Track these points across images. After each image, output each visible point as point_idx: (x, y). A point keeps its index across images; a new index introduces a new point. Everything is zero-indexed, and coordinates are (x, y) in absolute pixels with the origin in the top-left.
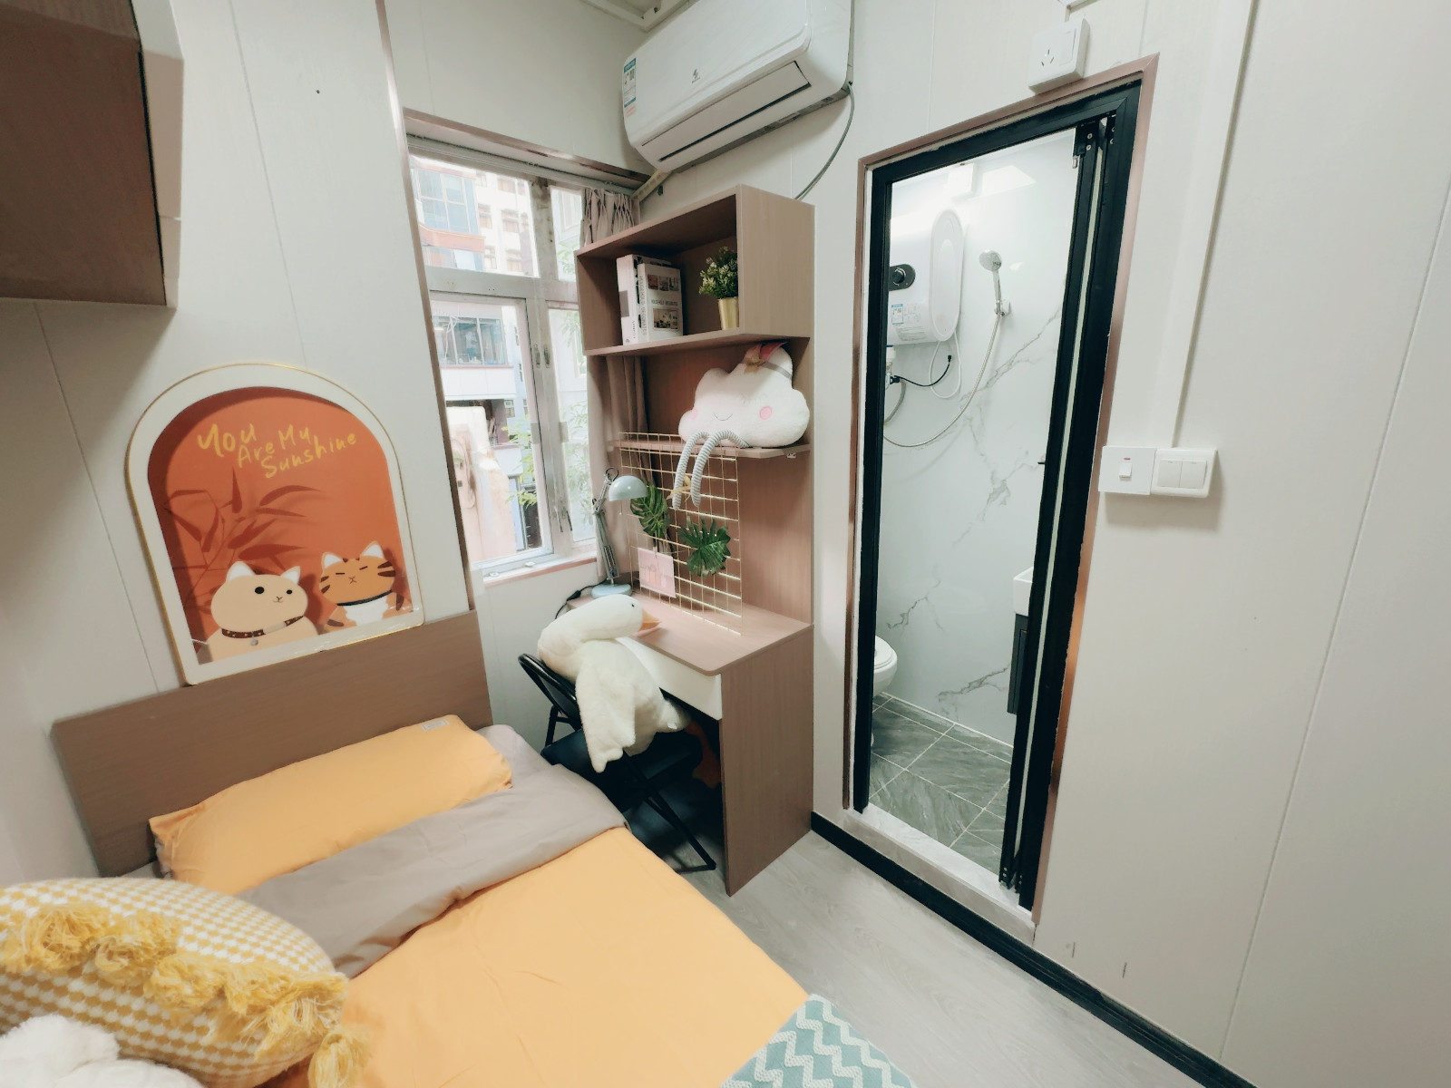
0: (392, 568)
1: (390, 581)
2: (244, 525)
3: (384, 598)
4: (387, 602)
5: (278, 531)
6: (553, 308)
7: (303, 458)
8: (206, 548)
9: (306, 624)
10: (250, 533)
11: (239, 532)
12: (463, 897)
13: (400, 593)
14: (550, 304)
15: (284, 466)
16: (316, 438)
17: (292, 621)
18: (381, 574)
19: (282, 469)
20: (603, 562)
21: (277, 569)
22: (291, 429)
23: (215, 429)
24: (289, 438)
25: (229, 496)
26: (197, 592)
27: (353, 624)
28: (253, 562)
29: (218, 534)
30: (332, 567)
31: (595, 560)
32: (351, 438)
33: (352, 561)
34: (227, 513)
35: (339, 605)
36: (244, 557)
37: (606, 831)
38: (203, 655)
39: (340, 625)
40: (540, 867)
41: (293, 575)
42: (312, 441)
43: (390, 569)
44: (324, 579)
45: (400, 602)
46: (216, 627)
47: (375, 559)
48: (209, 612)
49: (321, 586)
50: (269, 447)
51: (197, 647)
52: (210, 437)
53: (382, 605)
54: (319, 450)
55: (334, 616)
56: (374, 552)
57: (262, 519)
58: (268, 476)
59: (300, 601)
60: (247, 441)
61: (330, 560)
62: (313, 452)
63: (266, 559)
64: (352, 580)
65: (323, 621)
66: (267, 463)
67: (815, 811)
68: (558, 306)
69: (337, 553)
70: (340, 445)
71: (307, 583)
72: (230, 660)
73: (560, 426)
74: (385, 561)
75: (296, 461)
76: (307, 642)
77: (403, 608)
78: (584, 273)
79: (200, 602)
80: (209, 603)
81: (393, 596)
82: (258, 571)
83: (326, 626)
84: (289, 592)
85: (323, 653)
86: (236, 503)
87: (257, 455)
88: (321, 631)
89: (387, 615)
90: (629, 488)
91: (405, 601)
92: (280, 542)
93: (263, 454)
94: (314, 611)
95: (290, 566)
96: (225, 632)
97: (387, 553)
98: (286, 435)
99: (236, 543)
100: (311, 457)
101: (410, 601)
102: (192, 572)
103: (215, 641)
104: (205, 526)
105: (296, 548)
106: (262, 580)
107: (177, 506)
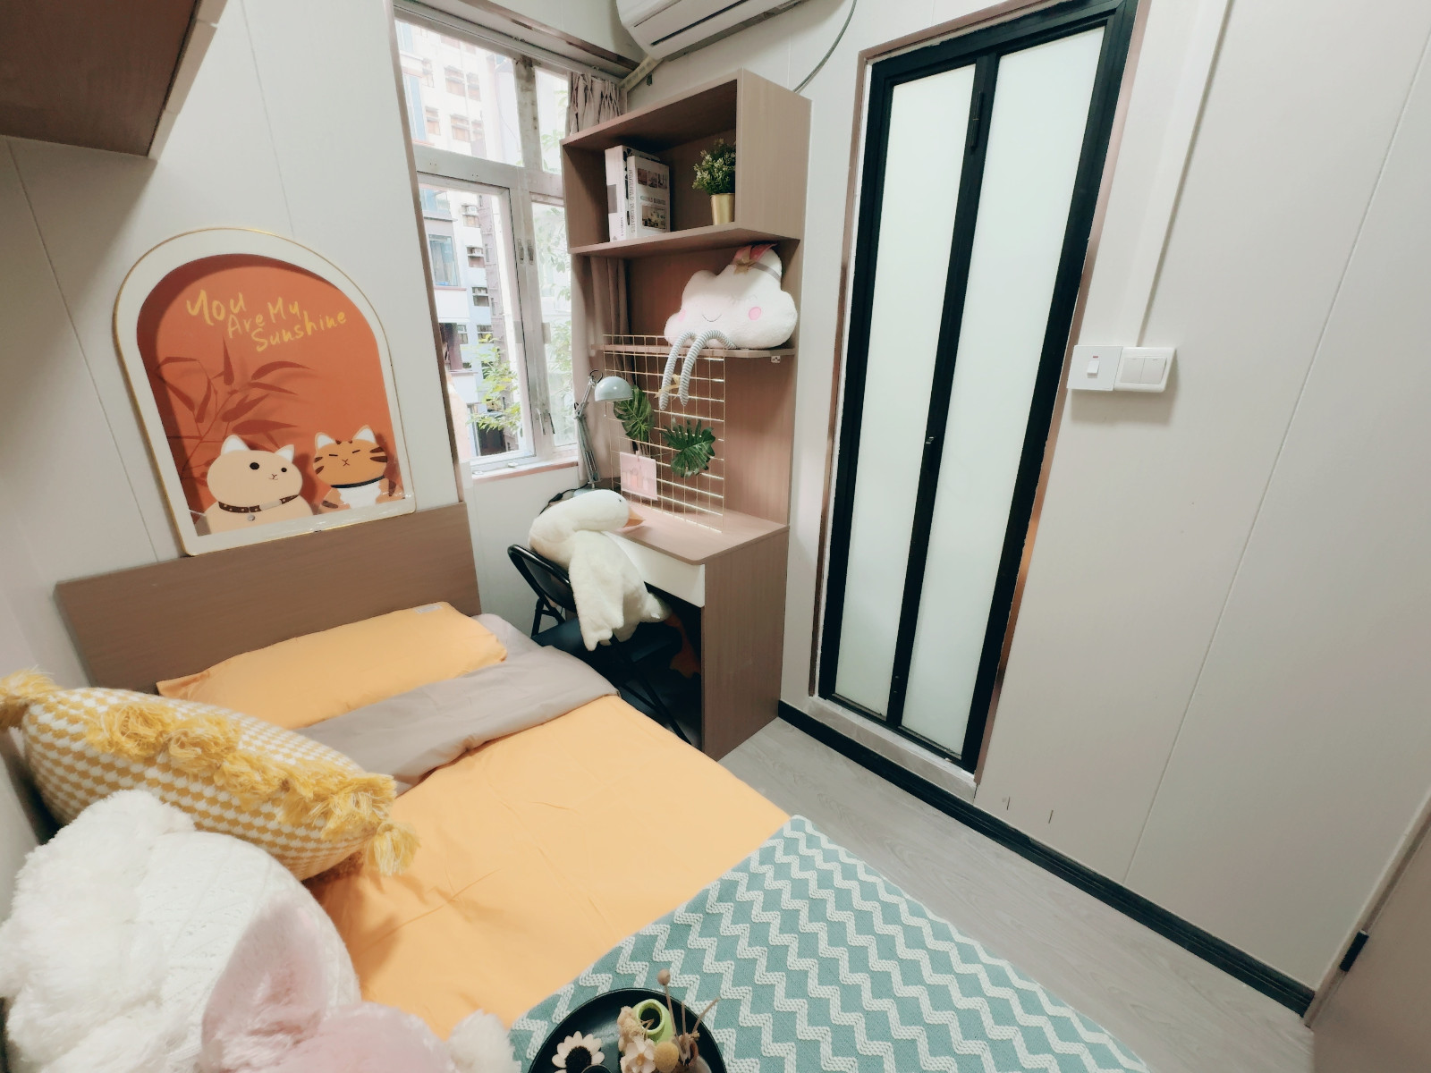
0: (384, 452)
1: (381, 468)
2: (237, 398)
3: (377, 484)
4: (380, 487)
5: (271, 408)
6: (535, 201)
7: (294, 334)
8: (199, 419)
9: (301, 503)
10: (244, 407)
11: (231, 405)
12: (475, 745)
13: (392, 479)
14: (533, 197)
15: (275, 341)
16: (305, 313)
17: (288, 499)
18: (373, 459)
19: (273, 343)
20: (584, 466)
21: (270, 445)
22: (280, 301)
23: (203, 296)
24: (279, 312)
25: (221, 368)
26: (193, 462)
27: (347, 507)
28: (248, 437)
29: (211, 406)
30: (326, 448)
31: (575, 464)
32: (341, 316)
33: (345, 443)
34: (219, 384)
35: (333, 486)
36: (238, 431)
37: (601, 697)
38: (202, 528)
39: (334, 506)
40: (542, 724)
41: (287, 454)
42: (302, 315)
43: (382, 454)
44: (318, 459)
45: (392, 487)
46: (212, 500)
47: (365, 443)
48: (205, 484)
49: (315, 466)
50: (259, 319)
51: (195, 518)
52: (198, 302)
53: (375, 490)
54: (309, 326)
55: (329, 496)
56: (366, 436)
57: (255, 393)
58: (260, 349)
59: (294, 481)
60: (236, 311)
61: (323, 441)
62: (303, 328)
63: (261, 435)
64: (346, 463)
65: (318, 502)
66: (259, 335)
67: (782, 700)
68: (541, 199)
69: (331, 435)
70: (330, 323)
71: (301, 461)
72: (227, 534)
73: (543, 326)
74: (376, 446)
75: (287, 337)
76: (300, 522)
77: (395, 495)
78: (570, 163)
79: (196, 473)
80: (204, 475)
81: (386, 481)
82: (252, 446)
83: (321, 507)
84: (284, 470)
85: (318, 534)
86: (228, 375)
87: (247, 326)
88: (316, 511)
89: (379, 500)
90: (615, 388)
91: (397, 487)
92: (274, 418)
93: (254, 326)
94: (309, 491)
95: (284, 445)
96: (222, 505)
97: (379, 438)
98: (276, 308)
99: (228, 417)
100: (302, 334)
101: (402, 488)
102: (187, 442)
103: (212, 514)
104: (197, 396)
105: (288, 426)
106: (257, 456)
107: (168, 372)
